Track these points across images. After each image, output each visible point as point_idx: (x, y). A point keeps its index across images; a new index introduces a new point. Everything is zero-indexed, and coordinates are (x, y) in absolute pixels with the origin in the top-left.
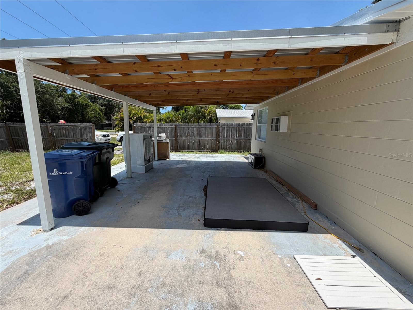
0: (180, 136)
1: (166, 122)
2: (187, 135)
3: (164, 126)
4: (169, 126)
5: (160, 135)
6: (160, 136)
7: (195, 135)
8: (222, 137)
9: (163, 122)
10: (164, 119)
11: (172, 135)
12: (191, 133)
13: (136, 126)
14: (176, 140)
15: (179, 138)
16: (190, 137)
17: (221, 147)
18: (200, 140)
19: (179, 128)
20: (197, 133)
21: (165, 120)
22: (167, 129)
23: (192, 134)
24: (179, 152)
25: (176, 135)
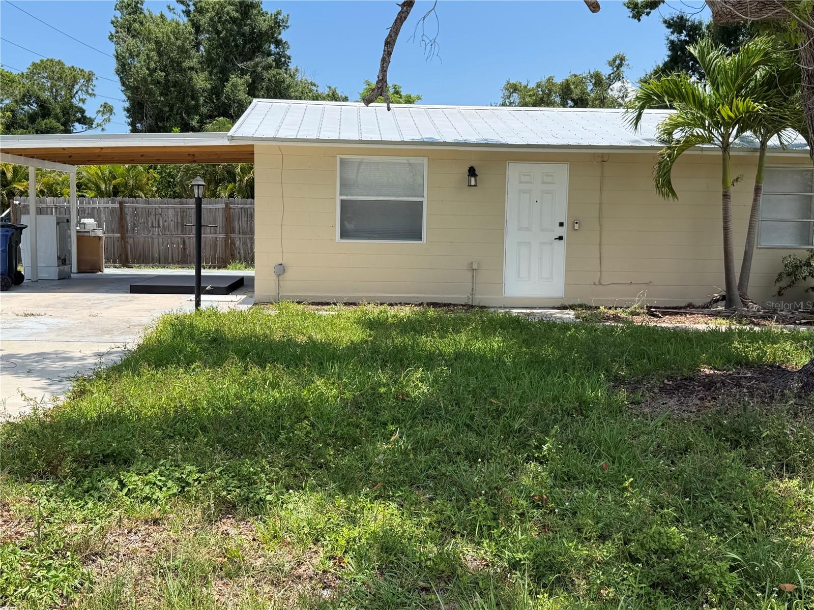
0: (134, 230)
1: (100, 194)
2: (153, 226)
3: (91, 206)
4: (105, 205)
5: (83, 221)
6: (83, 223)
7: (172, 227)
8: (240, 232)
9: (89, 194)
10: (93, 183)
11: (113, 226)
12: (163, 222)
13: (19, 204)
14: (123, 238)
15: (129, 234)
16: (158, 231)
17: (238, 255)
18: (186, 239)
19: (131, 209)
20: (176, 221)
21: (98, 187)
22: (100, 211)
23: (164, 226)
24: (132, 268)
25: (122, 227)
